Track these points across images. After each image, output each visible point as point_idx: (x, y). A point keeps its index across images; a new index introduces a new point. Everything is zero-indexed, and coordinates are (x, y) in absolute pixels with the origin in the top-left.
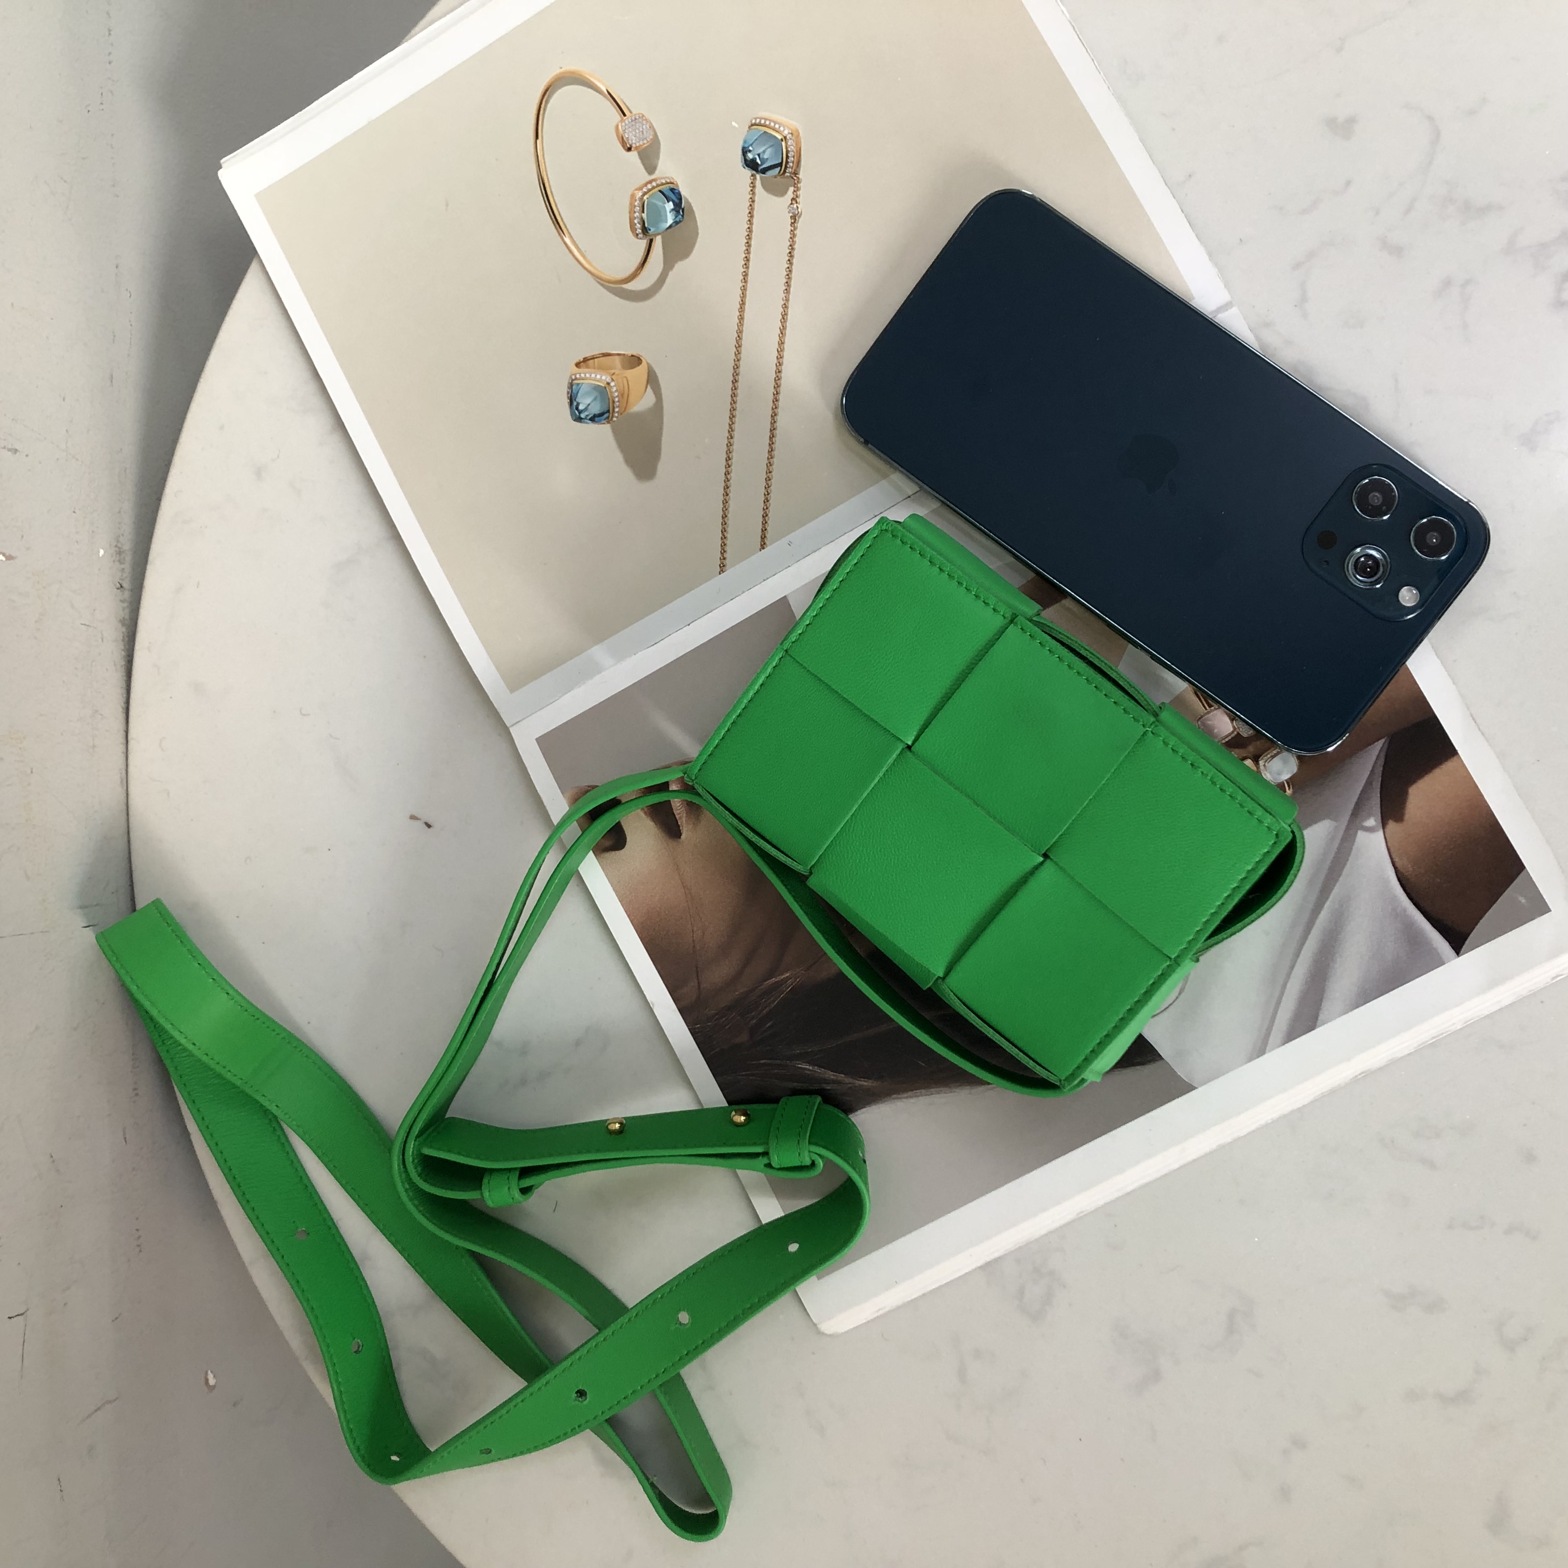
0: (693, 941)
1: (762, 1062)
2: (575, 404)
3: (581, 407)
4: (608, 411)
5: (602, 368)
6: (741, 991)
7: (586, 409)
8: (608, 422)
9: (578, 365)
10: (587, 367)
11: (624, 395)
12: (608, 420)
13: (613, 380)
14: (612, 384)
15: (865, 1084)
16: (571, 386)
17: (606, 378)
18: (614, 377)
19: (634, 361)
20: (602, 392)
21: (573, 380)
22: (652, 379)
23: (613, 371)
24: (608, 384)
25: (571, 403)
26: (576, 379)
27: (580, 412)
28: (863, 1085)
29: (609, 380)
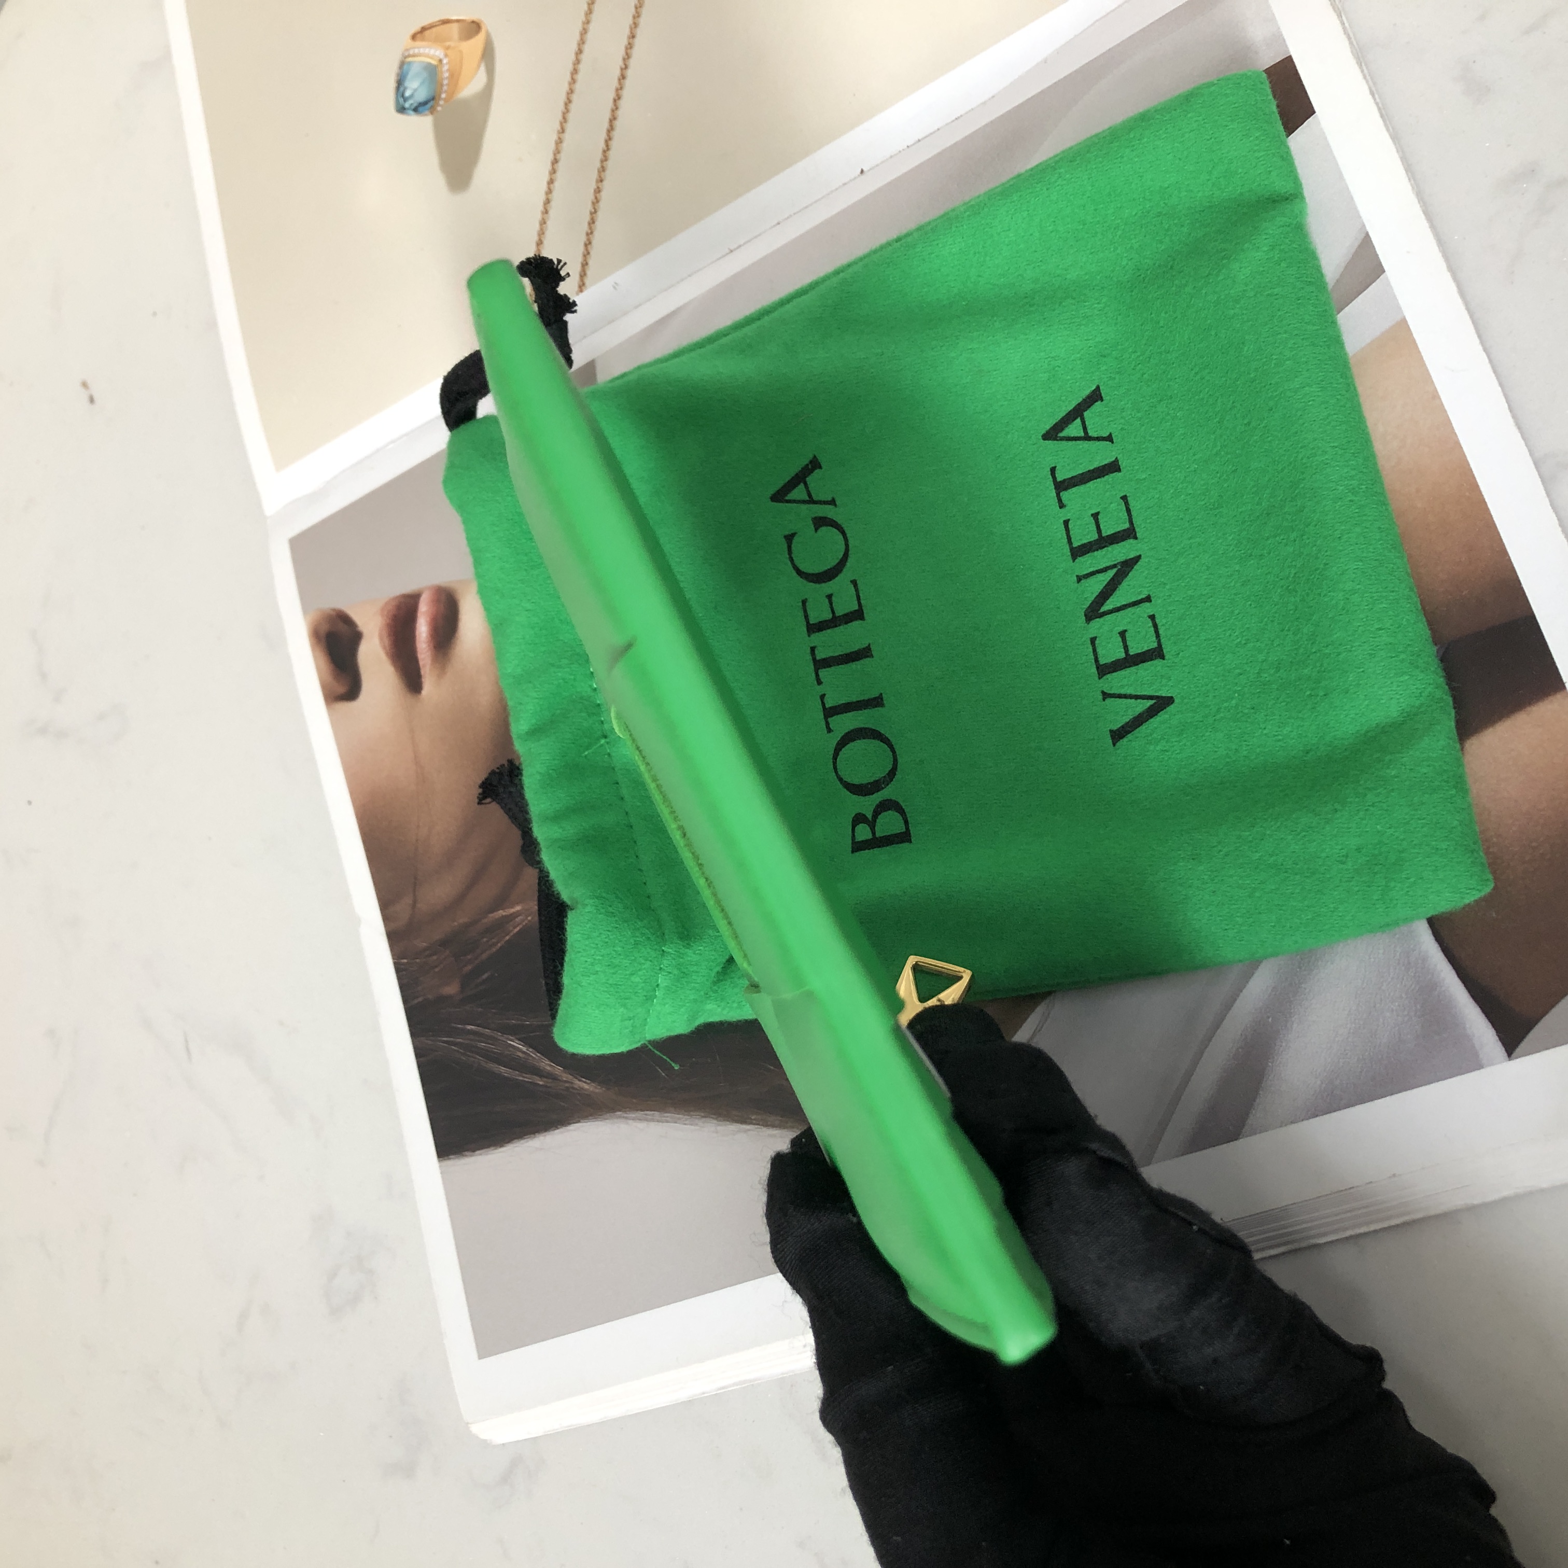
0: (417, 840)
1: (469, 1027)
2: (402, 89)
3: (407, 94)
4: (433, 99)
5: (438, 40)
6: (461, 921)
7: (412, 96)
8: (432, 113)
9: (414, 37)
10: (423, 40)
11: (455, 77)
12: (432, 111)
13: (446, 56)
14: (445, 61)
15: (586, 1086)
16: (402, 64)
17: (439, 53)
18: (449, 52)
19: (474, 27)
20: (432, 71)
21: (406, 57)
22: (488, 54)
23: (448, 44)
24: (440, 61)
25: (398, 88)
26: (409, 56)
27: (405, 100)
28: (582, 1089)
29: (442, 56)
